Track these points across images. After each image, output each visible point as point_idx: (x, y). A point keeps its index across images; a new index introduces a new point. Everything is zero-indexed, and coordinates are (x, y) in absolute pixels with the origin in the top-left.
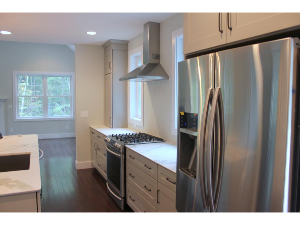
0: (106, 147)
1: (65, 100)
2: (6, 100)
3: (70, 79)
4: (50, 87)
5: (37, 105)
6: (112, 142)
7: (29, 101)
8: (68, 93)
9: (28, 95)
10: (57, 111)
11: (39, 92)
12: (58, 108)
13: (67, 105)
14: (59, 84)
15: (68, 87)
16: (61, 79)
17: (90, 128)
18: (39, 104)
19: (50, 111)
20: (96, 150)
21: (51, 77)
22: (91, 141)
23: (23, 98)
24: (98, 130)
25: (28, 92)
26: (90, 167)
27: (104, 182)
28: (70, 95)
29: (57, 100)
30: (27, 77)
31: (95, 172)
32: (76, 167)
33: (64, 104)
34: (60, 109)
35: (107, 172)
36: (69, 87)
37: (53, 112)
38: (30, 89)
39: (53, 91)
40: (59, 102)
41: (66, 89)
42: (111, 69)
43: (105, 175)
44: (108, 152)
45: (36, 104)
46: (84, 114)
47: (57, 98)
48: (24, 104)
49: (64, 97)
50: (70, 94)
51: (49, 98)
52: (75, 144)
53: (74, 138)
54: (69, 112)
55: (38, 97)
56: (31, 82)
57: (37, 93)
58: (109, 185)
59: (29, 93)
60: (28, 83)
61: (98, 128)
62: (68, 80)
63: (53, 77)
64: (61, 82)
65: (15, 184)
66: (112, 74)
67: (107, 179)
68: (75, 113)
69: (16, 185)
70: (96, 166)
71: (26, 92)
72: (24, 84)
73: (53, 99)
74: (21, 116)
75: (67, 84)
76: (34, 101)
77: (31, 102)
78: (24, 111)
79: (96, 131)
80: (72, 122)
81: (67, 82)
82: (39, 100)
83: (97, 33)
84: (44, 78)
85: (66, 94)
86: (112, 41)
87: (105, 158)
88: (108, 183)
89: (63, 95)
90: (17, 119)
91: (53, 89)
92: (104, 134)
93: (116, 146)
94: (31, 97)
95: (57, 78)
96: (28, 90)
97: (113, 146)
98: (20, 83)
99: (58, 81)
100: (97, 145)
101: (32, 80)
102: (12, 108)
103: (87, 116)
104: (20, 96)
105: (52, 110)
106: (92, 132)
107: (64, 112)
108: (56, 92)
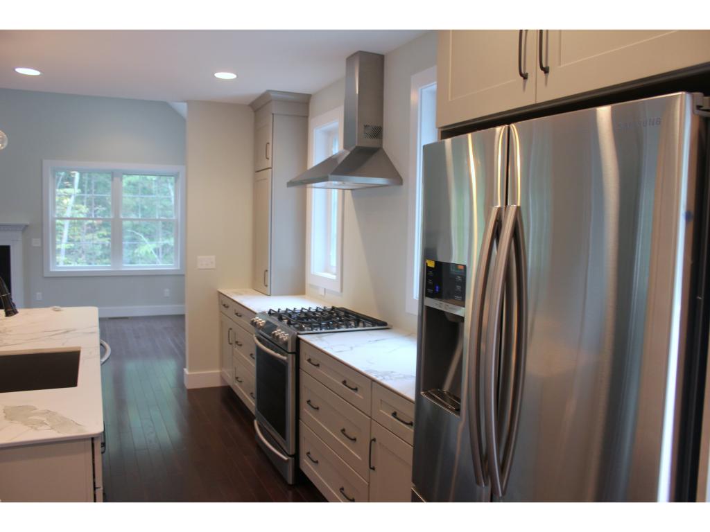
0: (255, 338)
1: (163, 228)
2: (27, 226)
3: (176, 181)
4: (129, 197)
5: (98, 240)
6: (269, 328)
7: (79, 230)
8: (169, 212)
9: (78, 217)
10: (143, 255)
11: (104, 209)
12: (147, 247)
13: (166, 241)
14: (150, 193)
15: (169, 199)
16: (155, 181)
17: (220, 293)
18: (104, 236)
19: (126, 253)
20: (231, 344)
21: (131, 175)
22: (221, 323)
23: (67, 223)
24: (238, 299)
25: (77, 209)
26: (217, 383)
27: (249, 417)
28: (174, 218)
29: (145, 228)
30: (77, 176)
31: (228, 395)
32: (186, 383)
33: (161, 239)
34: (152, 249)
35: (255, 395)
36: (173, 199)
37: (135, 255)
38: (83, 204)
39: (135, 207)
40: (148, 233)
41: (166, 203)
42: (268, 159)
43: (251, 403)
44: (259, 349)
45: (96, 237)
46: (205, 261)
47: (143, 223)
48: (68, 236)
49: (160, 223)
50: (174, 215)
51: (126, 223)
52: (183, 329)
53: (183, 316)
54: (172, 256)
55: (101, 222)
56: (86, 186)
57: (98, 212)
58: (259, 426)
59: (81, 213)
60: (79, 188)
61: (237, 293)
62: (170, 184)
63: (136, 175)
64: (154, 187)
65: (44, 419)
66: (270, 170)
67: (256, 412)
68: (184, 259)
69: (46, 422)
70: (231, 382)
71: (72, 208)
72: (68, 190)
73: (135, 227)
74: (61, 265)
75: (168, 192)
76: (92, 229)
77: (85, 231)
78: (69, 252)
79: (234, 301)
80: (178, 278)
81: (168, 188)
82: (103, 229)
83: (237, 77)
84: (115, 179)
85: (165, 216)
86: (272, 94)
87: (253, 364)
88: (258, 420)
89: (157, 217)
90: (51, 270)
91: (135, 204)
92: (250, 308)
93: (278, 336)
94: (85, 221)
95: (146, 178)
96: (77, 206)
97: (270, 337)
98: (61, 187)
99: (146, 185)
100: (235, 334)
101: (86, 182)
102: (39, 245)
103: (213, 266)
104: (58, 219)
105: (131, 251)
106: (224, 303)
107: (161, 256)
108: (143, 209)
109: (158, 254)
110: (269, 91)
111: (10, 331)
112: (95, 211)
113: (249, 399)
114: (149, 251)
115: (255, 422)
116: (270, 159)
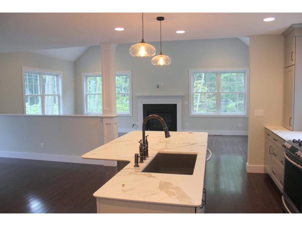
0: (285, 154)
1: (239, 96)
2: (183, 96)
3: (245, 75)
4: (225, 83)
5: (212, 102)
6: (293, 150)
7: (204, 97)
8: (242, 89)
9: (203, 92)
10: (230, 108)
11: (214, 88)
12: (232, 104)
13: (240, 102)
14: (233, 81)
15: (242, 83)
16: (235, 76)
17: (266, 128)
18: (214, 100)
19: (223, 107)
20: (271, 154)
21: (225, 73)
22: (266, 143)
23: (199, 94)
24: (275, 132)
25: (204, 89)
26: (262, 172)
27: (280, 194)
28: (244, 92)
29: (231, 96)
30: (203, 75)
31: (267, 179)
32: (247, 169)
33: (238, 101)
34: (234, 105)
35: (283, 182)
36: (243, 83)
37: (227, 108)
38: (205, 86)
39: (227, 87)
40: (232, 98)
41: (240, 85)
42: (293, 60)
43: (281, 187)
44: (286, 160)
45: (211, 100)
46: (259, 112)
47: (230, 94)
48: (200, 100)
49: (238, 94)
50: (243, 90)
51: (222, 94)
52: (247, 143)
53: (247, 137)
54: (243, 108)
55: (213, 94)
56: (207, 79)
57: (212, 90)
58: (285, 200)
59: (205, 90)
60: (204, 80)
61: (274, 129)
62: (242, 77)
63: (227, 73)
64: (235, 78)
66: (294, 66)
67: (283, 192)
68: (248, 111)
70: (269, 172)
71: (202, 89)
72: (200, 81)
73: (227, 96)
74: (197, 112)
75: (241, 80)
76: (209, 97)
77: (206, 98)
78: (200, 106)
79: (273, 133)
80: (245, 119)
81: (241, 79)
82: (214, 97)
83: (276, 19)
84: (218, 75)
85: (240, 91)
86: (295, 26)
87: (283, 167)
88: (284, 197)
89: (236, 91)
90: (192, 114)
91: (227, 86)
92: (282, 137)
93: (299, 156)
94: (206, 94)
95: (231, 74)
96: (203, 87)
97: (294, 155)
98: (197, 80)
99: (232, 78)
100: (273, 149)
101: (207, 77)
102: (188, 104)
103: (263, 115)
104: (196, 93)
105: (225, 106)
106: (267, 133)
107: (238, 108)
108: (230, 88)
109: (237, 107)
110: (293, 24)
111: (171, 142)
112: (210, 89)
113: (279, 183)
114: (233, 106)
115: (283, 197)
116: (294, 60)
